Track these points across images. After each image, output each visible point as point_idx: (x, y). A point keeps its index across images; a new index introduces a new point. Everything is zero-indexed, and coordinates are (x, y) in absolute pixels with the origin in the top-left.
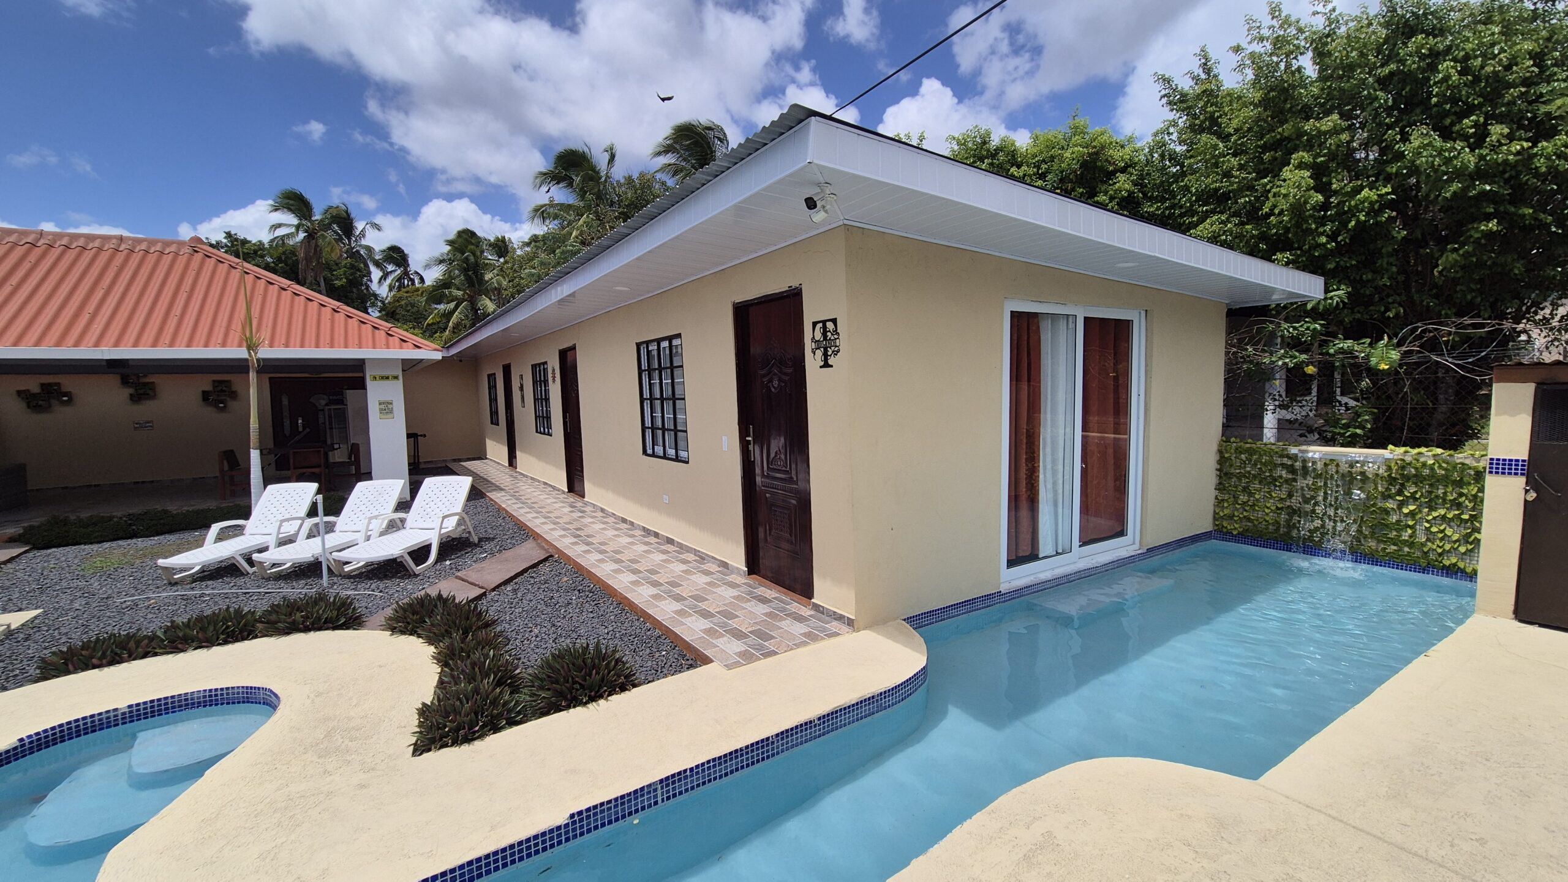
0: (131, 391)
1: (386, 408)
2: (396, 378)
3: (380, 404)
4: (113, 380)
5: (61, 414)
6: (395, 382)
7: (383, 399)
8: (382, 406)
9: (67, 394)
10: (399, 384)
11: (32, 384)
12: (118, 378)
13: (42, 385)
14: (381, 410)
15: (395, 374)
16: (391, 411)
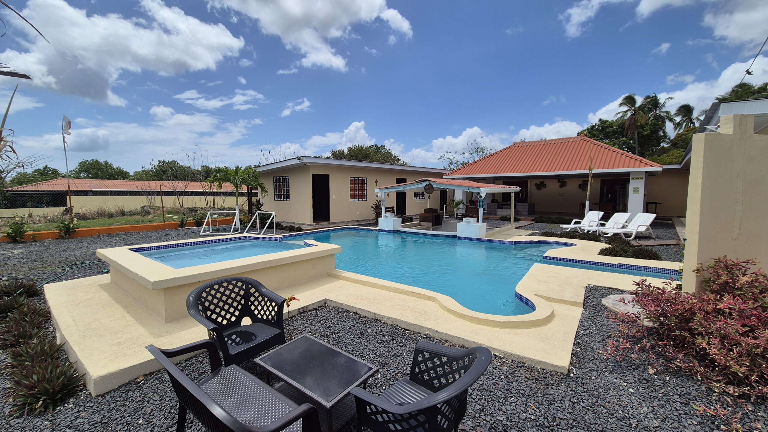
0: (560, 184)
1: (636, 190)
2: (642, 178)
3: (634, 188)
4: (556, 181)
5: (544, 190)
6: (641, 180)
7: (635, 186)
8: (635, 189)
9: (545, 185)
10: (643, 181)
11: (538, 182)
12: (557, 180)
13: (540, 182)
14: (634, 190)
15: (641, 177)
16: (638, 191)
